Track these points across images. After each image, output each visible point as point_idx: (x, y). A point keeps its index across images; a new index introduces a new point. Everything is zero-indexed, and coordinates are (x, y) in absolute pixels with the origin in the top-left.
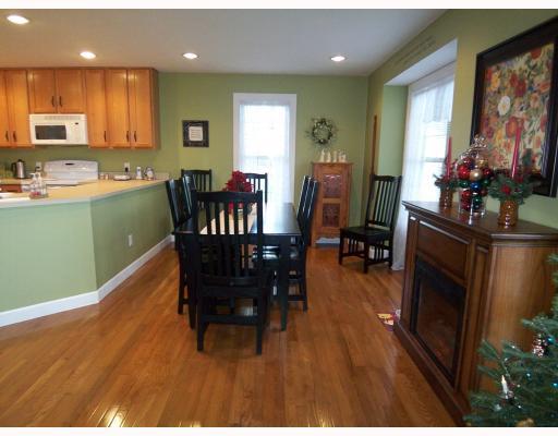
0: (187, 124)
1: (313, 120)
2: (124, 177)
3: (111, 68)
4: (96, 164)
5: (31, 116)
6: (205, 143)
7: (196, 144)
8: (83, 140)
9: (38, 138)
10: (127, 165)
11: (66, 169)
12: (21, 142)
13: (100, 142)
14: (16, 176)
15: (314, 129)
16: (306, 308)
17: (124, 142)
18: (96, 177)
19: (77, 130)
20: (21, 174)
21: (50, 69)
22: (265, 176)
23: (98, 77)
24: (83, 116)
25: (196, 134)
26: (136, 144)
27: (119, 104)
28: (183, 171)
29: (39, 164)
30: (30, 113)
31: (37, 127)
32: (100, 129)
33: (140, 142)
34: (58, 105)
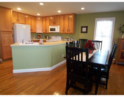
0: (82, 27)
1: (120, 25)
2: (66, 40)
3: (65, 14)
4: (61, 37)
5: (50, 26)
6: (86, 32)
7: (84, 32)
8: (59, 32)
9: (50, 31)
10: (68, 37)
11: (56, 38)
12: (48, 32)
13: (62, 32)
14: (46, 39)
15: (121, 28)
16: (106, 88)
17: (67, 32)
18: (61, 40)
19: (58, 29)
20: (47, 39)
21: (53, 16)
22: (101, 42)
23: (63, 17)
24: (59, 26)
25: (84, 30)
26: (69, 32)
27: (66, 23)
28: (80, 39)
29: (51, 36)
30: (49, 26)
31: (50, 29)
32: (62, 29)
33: (70, 32)
34: (54, 24)
